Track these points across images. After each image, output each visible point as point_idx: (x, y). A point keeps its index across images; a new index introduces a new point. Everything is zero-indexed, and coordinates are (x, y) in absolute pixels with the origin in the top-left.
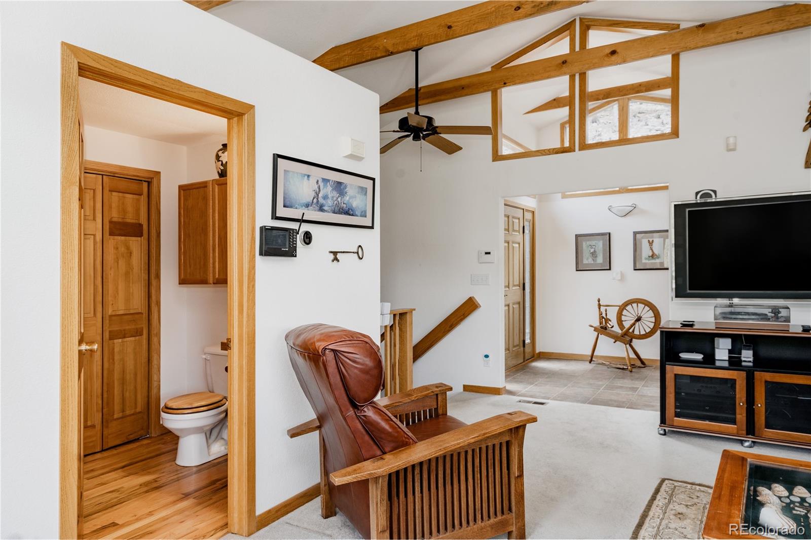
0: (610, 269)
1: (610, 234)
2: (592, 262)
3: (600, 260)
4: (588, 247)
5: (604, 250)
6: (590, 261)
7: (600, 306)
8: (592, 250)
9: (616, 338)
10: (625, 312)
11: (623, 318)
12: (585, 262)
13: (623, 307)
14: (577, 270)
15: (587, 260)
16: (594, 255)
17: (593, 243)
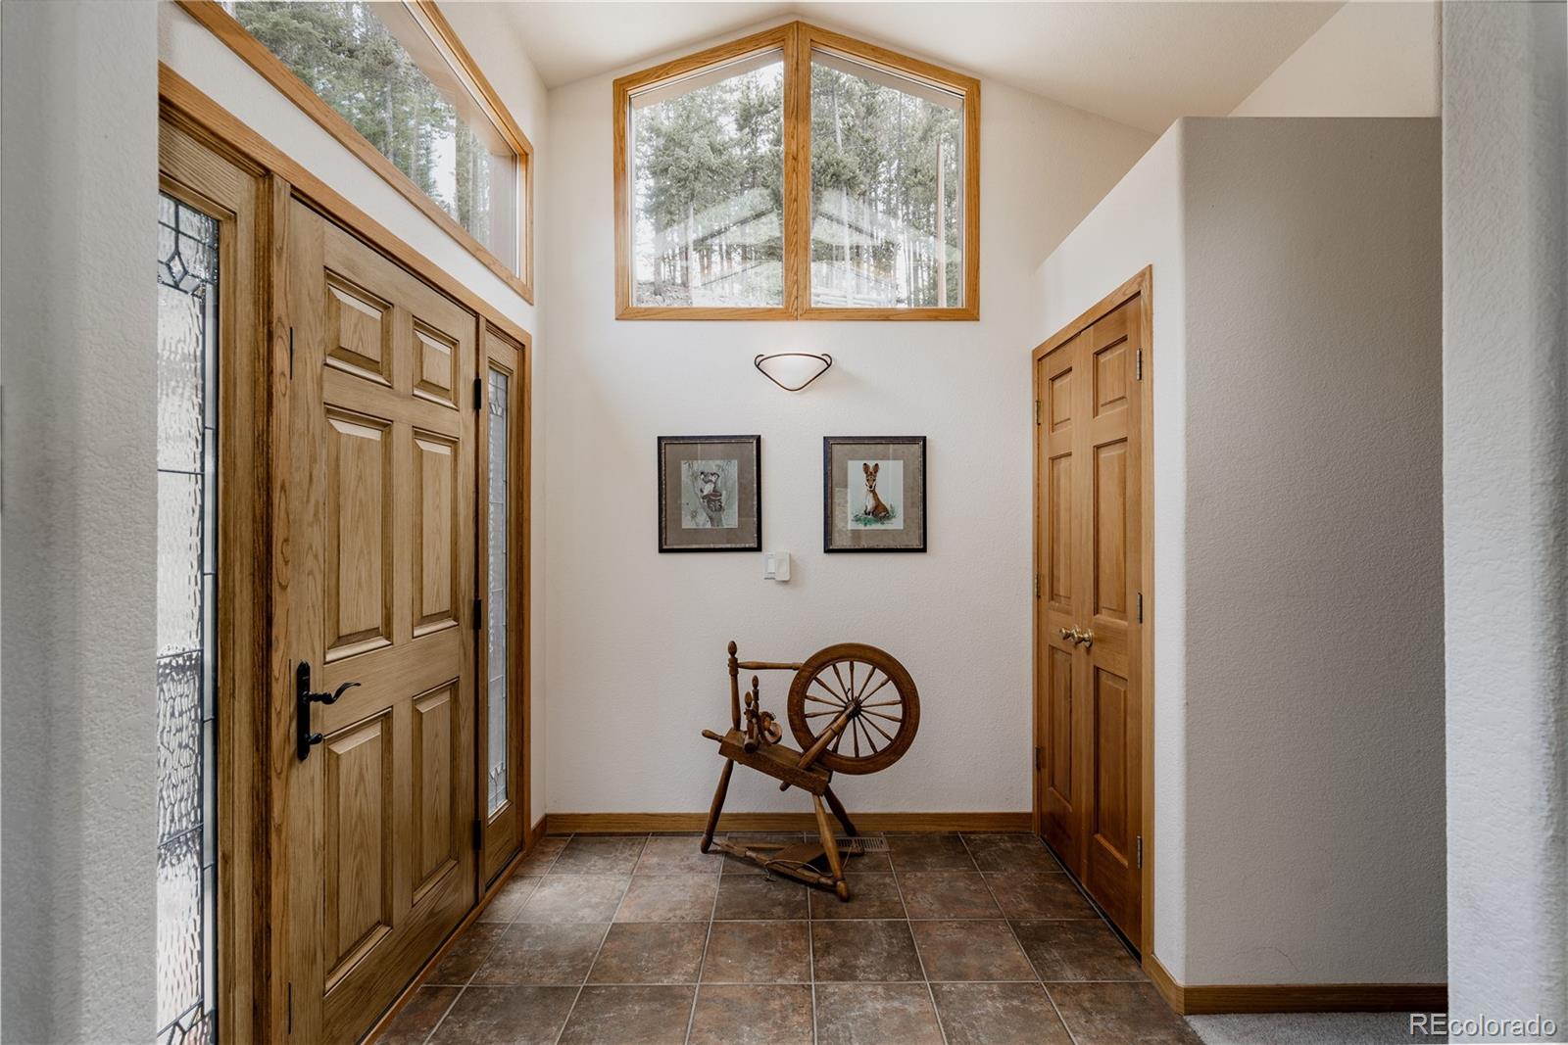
0: (759, 549)
1: (758, 439)
2: (709, 526)
3: (731, 519)
4: (694, 477)
5: (742, 488)
6: (703, 521)
7: (734, 666)
8: (708, 489)
9: (789, 776)
10: (814, 689)
11: (809, 707)
12: (687, 523)
13: (808, 672)
14: (662, 551)
15: (693, 519)
16: (713, 501)
17: (712, 466)
